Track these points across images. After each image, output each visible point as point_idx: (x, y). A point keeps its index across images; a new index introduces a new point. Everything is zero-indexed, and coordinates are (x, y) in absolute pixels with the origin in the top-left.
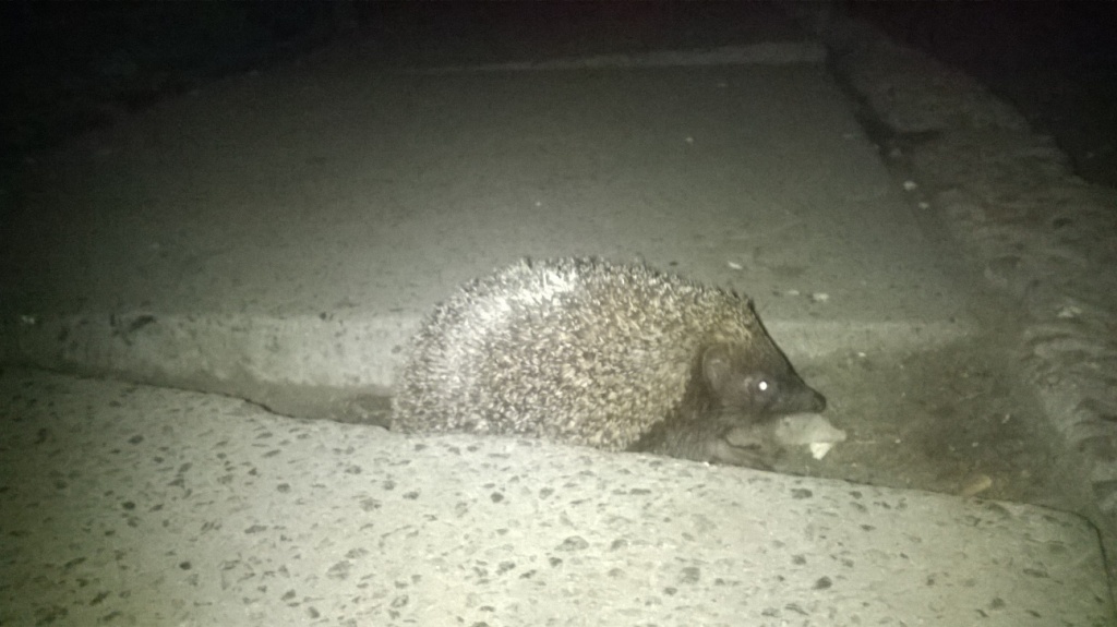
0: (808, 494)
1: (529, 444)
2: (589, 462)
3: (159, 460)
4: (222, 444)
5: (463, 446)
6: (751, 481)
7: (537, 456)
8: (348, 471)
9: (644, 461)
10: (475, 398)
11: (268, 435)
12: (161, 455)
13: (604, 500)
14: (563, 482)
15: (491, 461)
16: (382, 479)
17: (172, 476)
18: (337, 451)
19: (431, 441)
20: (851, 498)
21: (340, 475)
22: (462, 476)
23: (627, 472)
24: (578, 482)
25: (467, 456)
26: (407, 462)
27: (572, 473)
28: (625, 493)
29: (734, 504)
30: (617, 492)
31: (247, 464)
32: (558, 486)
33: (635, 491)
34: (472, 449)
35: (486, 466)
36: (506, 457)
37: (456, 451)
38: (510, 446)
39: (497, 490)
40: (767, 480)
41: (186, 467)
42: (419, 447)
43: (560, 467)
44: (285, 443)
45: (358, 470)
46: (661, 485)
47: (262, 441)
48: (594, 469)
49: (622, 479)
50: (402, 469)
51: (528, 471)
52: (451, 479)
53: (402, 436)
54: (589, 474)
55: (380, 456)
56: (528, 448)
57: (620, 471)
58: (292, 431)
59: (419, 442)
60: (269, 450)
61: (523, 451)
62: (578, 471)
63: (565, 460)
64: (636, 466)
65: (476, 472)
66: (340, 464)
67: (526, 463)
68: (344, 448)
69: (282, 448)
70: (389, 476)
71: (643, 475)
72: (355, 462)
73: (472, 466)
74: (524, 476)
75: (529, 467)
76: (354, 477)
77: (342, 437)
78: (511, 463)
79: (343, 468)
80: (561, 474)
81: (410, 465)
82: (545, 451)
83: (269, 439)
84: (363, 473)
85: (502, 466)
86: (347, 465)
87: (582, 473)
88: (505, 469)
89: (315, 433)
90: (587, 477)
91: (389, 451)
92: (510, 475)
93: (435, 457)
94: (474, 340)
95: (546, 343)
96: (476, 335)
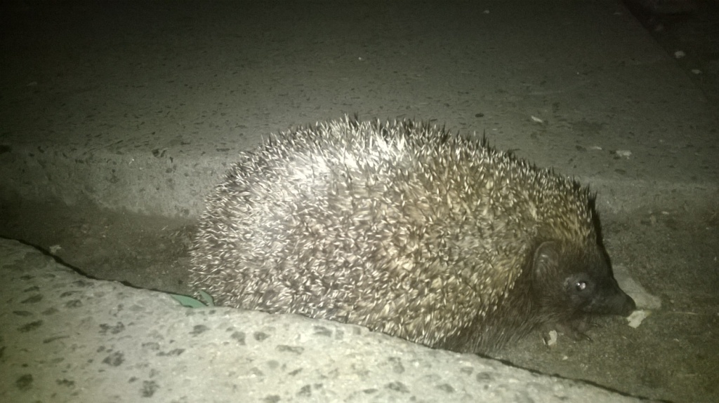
7: (337, 353)
38: (305, 334)
51: (324, 377)
52: (226, 385)
53: (184, 310)
54: (399, 388)
55: (151, 339)
56: (326, 338)
57: (440, 387)
58: (64, 295)
59: (201, 322)
60: (28, 320)
61: (319, 343)
62: (386, 382)
63: (371, 363)
64: (459, 378)
65: (259, 373)
66: (101, 349)
67: (321, 363)
68: (114, 324)
69: (45, 319)
70: (153, 373)
71: (470, 396)
72: (120, 347)
73: (255, 364)
74: (319, 386)
75: (326, 371)
76: (112, 371)
77: (115, 308)
78: (303, 362)
79: (104, 355)
80: (365, 387)
81: (182, 357)
82: (347, 345)
83: (37, 304)
84: (123, 366)
85: (292, 367)
86: (109, 351)
87: (390, 386)
88: (295, 373)
89: (89, 298)
90: (399, 394)
91: (163, 332)
92: (301, 383)
93: (214, 345)
94: (284, 201)
95: (365, 216)
96: (287, 196)
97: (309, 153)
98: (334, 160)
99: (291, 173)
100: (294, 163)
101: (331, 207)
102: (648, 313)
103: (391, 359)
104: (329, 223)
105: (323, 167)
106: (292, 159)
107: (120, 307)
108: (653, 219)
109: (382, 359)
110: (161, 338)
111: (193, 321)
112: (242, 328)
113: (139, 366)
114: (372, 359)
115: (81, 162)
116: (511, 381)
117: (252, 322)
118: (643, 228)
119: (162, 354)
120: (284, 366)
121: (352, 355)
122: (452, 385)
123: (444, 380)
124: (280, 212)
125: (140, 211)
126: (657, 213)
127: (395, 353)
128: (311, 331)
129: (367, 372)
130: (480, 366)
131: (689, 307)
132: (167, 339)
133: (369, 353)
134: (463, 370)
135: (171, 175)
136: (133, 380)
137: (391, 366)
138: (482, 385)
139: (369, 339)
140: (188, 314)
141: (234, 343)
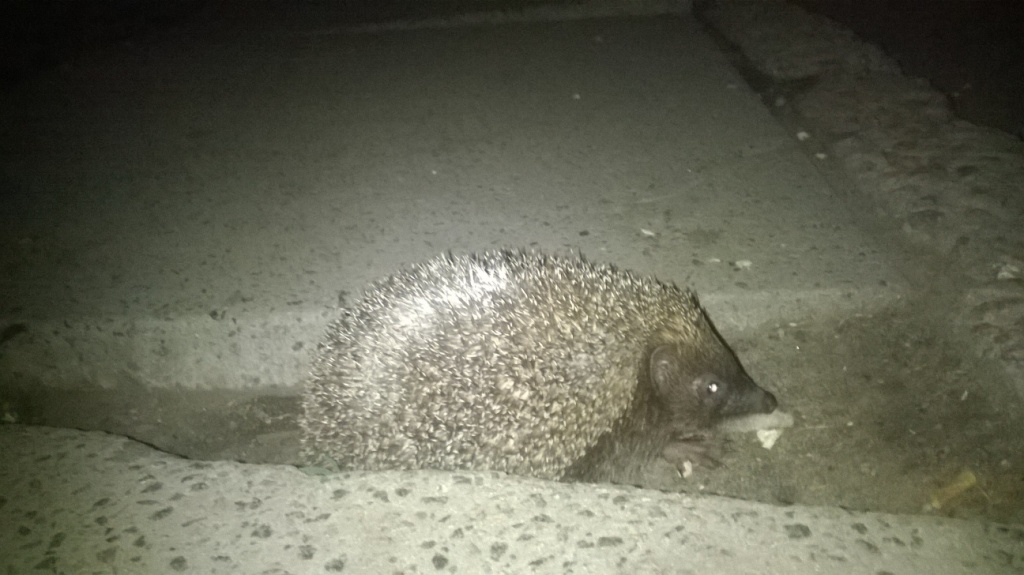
0: (805, 531)
1: (468, 481)
2: (542, 503)
3: (25, 531)
4: (101, 503)
5: (390, 489)
6: (736, 516)
7: (481, 497)
8: (255, 534)
9: (606, 497)
10: (399, 418)
11: (156, 487)
12: (26, 523)
13: (569, 557)
14: (517, 534)
15: (424, 508)
16: (297, 543)
17: (39, 554)
18: (241, 505)
19: (352, 483)
20: (856, 534)
21: (247, 538)
22: (393, 533)
23: (589, 514)
24: (533, 531)
25: (397, 503)
26: (326, 516)
27: (525, 518)
28: (592, 545)
29: (724, 552)
30: (583, 545)
31: (133, 530)
32: (511, 539)
33: (604, 541)
34: (402, 492)
35: (421, 515)
36: (442, 500)
37: (383, 496)
38: (446, 485)
39: (437, 550)
40: (754, 514)
41: (57, 540)
42: (339, 494)
43: (509, 512)
44: (177, 497)
45: (267, 533)
46: (632, 529)
47: (149, 496)
48: (549, 513)
49: (585, 524)
50: (322, 525)
51: (472, 520)
52: (381, 538)
53: (317, 479)
54: (545, 519)
55: (293, 509)
56: (467, 486)
57: (581, 513)
58: (185, 479)
59: (338, 486)
60: (158, 508)
61: (462, 491)
62: (531, 516)
63: (514, 501)
64: (598, 504)
65: (410, 525)
66: (245, 524)
67: (468, 508)
68: (248, 500)
69: (174, 504)
70: (306, 538)
71: (609, 517)
72: (263, 520)
73: (404, 517)
74: (469, 528)
75: (473, 514)
76: (263, 543)
77: (245, 485)
78: (450, 509)
79: (249, 530)
80: (512, 522)
81: (330, 521)
82: (488, 490)
83: (158, 492)
84: (274, 536)
85: (440, 515)
86: (254, 525)
87: (536, 518)
88: (444, 519)
89: (213, 480)
90: (544, 524)
91: (303, 501)
92: (452, 528)
93: (359, 506)
94: (394, 350)
95: (478, 351)
96: (396, 344)
97: (411, 296)
98: (438, 300)
99: (396, 320)
100: (397, 309)
101: (443, 348)
102: (780, 432)
103: (533, 496)
104: (443, 364)
105: (428, 310)
106: (394, 305)
107: (250, 483)
108: (781, 333)
109: (524, 497)
110: (303, 506)
111: (331, 486)
112: (381, 487)
113: (290, 534)
114: (515, 498)
115: (120, 334)
116: (644, 500)
117: (390, 481)
118: (771, 343)
119: (309, 521)
120: (433, 516)
121: (496, 498)
122: (591, 510)
123: (584, 506)
124: (391, 362)
125: (198, 386)
126: (785, 326)
127: (535, 490)
128: (451, 481)
129: (512, 510)
130: (616, 492)
131: (820, 422)
132: (310, 507)
133: (511, 494)
134: (600, 496)
135: (235, 339)
136: (288, 547)
137: (533, 501)
138: (618, 507)
139: (509, 481)
140: (323, 481)
141: (378, 502)
